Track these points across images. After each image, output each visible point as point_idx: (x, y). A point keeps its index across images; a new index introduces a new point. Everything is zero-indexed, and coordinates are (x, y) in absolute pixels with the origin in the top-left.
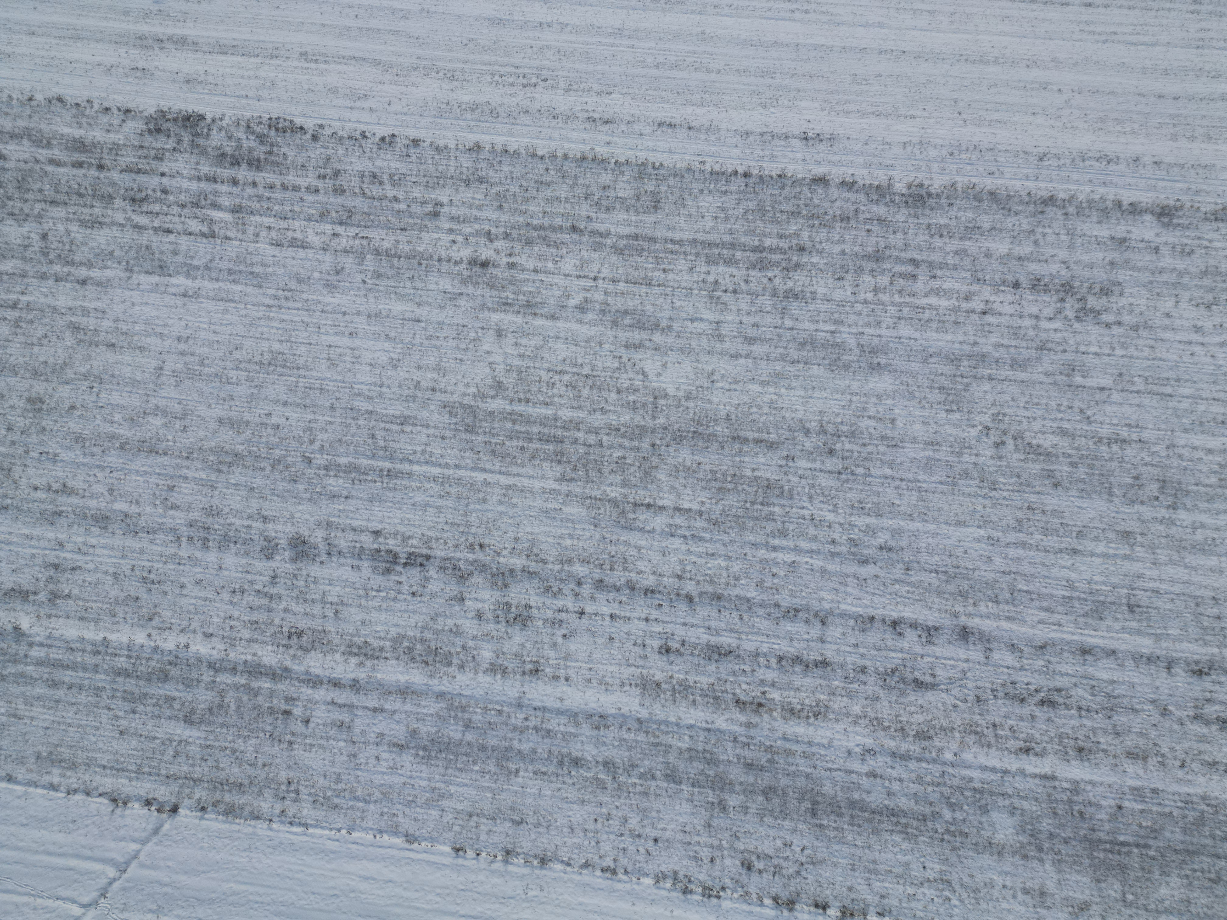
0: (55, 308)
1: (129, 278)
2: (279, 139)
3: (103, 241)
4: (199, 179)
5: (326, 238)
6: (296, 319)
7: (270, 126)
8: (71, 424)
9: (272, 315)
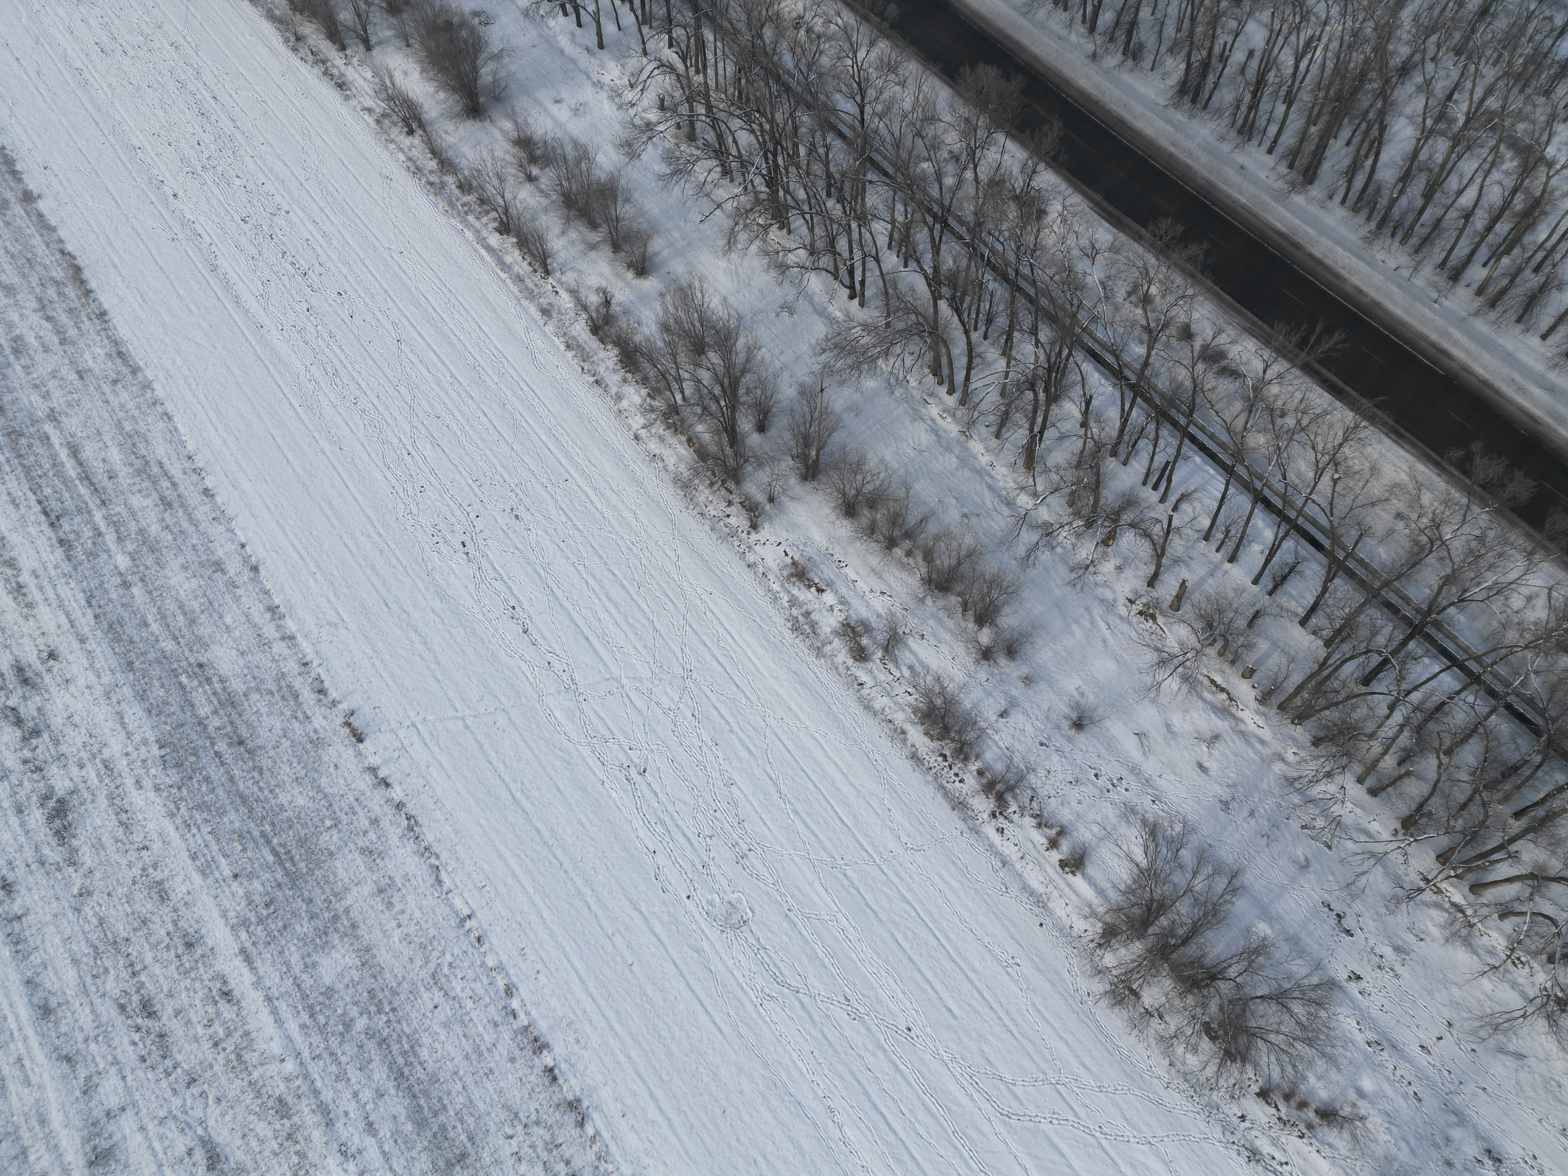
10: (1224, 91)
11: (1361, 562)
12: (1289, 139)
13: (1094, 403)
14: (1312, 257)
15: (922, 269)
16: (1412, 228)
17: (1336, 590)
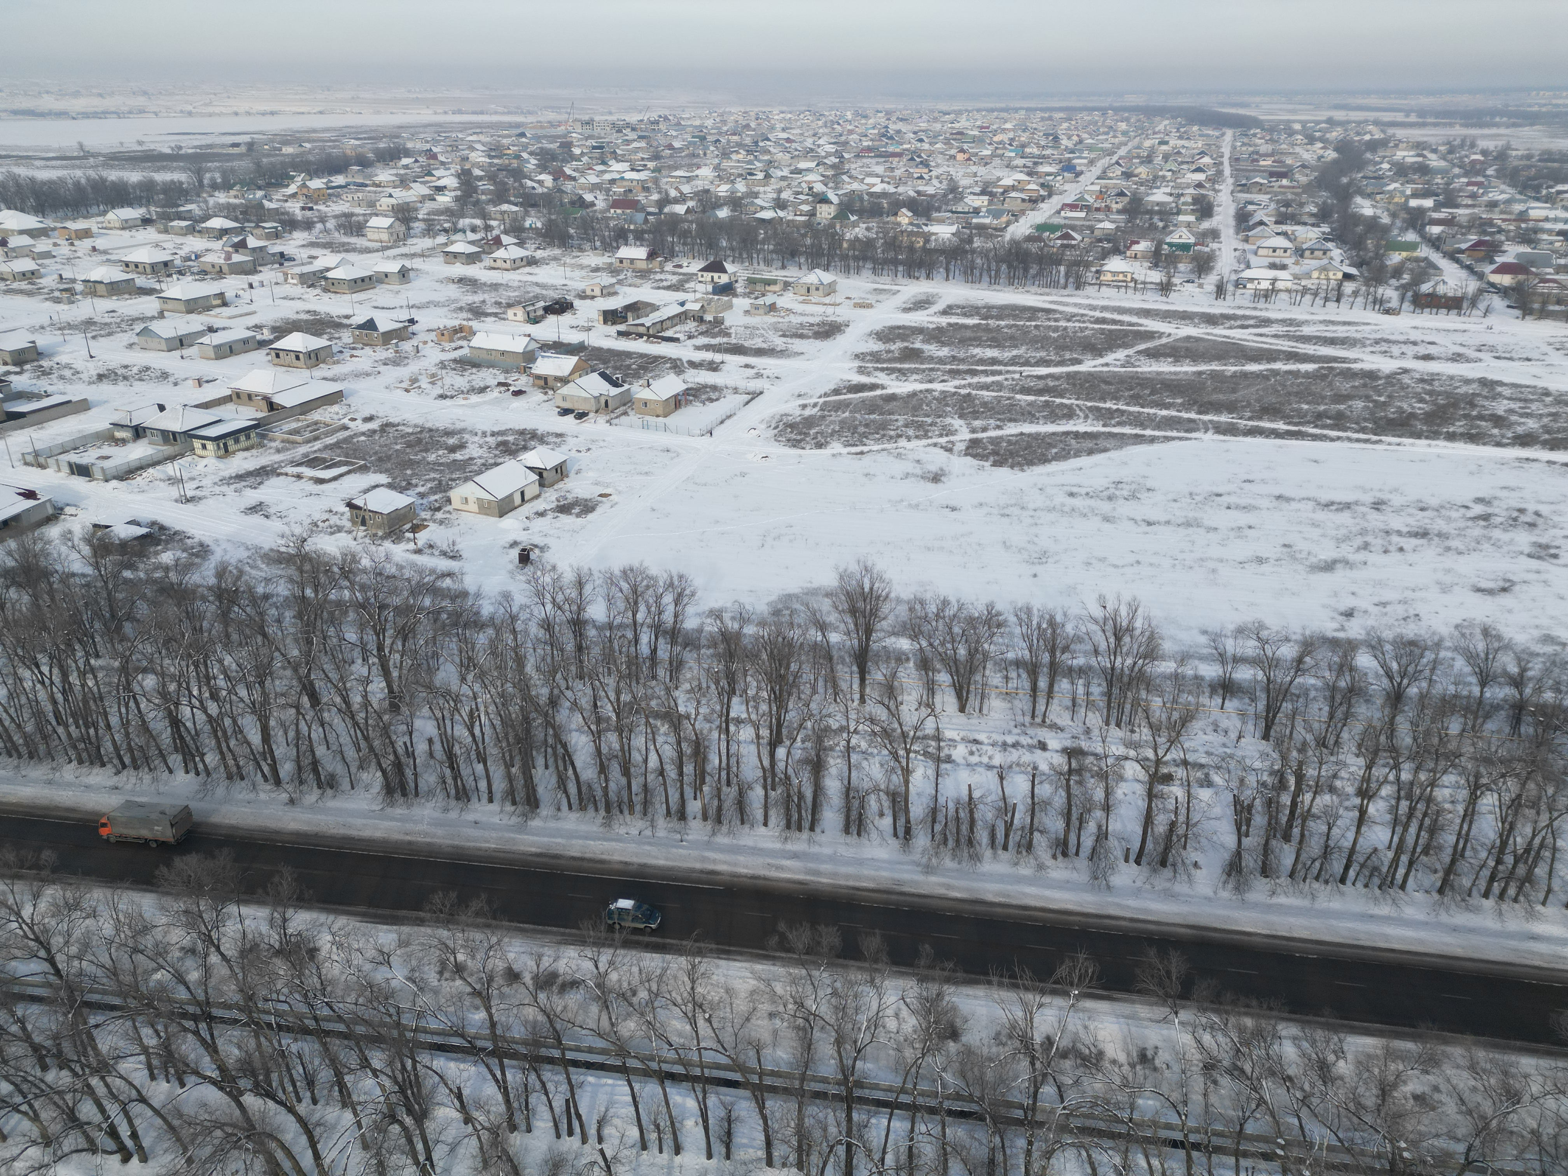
10: (426, 776)
11: (773, 1073)
12: (500, 785)
13: (466, 1092)
14: (574, 858)
15: (205, 1077)
16: (630, 800)
17: (773, 1113)
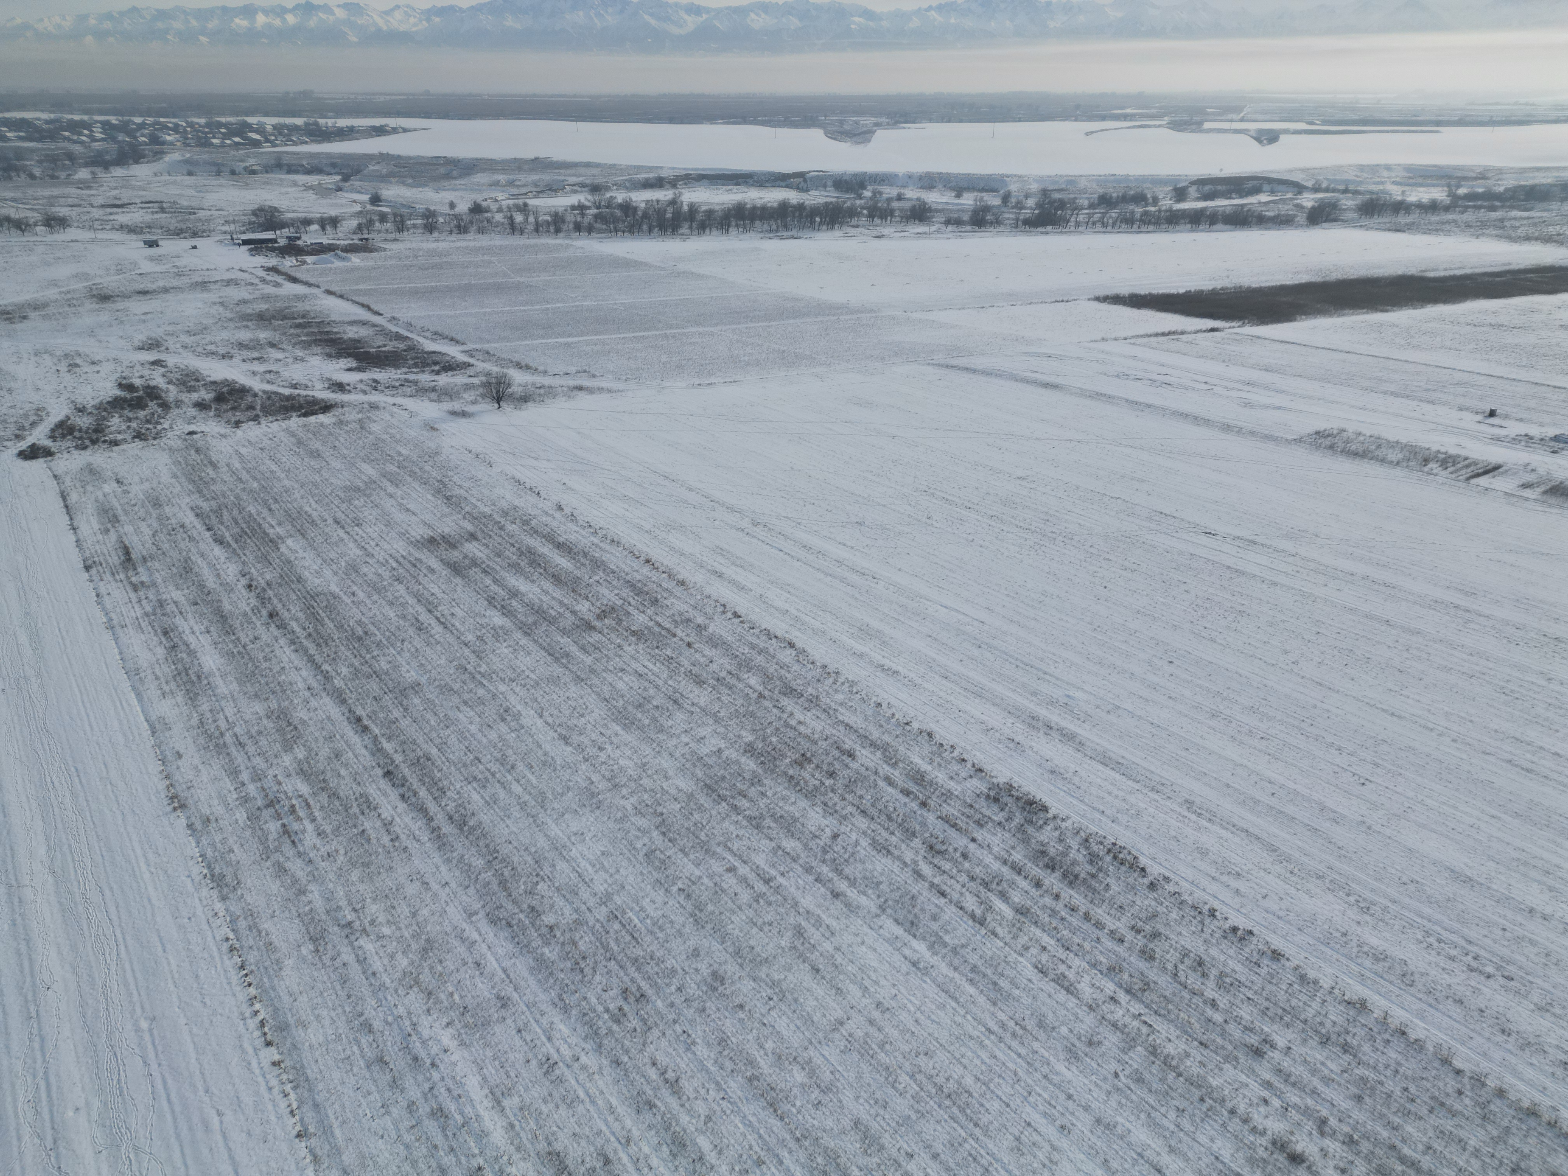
0: (796, 904)
1: (877, 916)
2: (1111, 868)
3: (879, 869)
4: (1005, 862)
5: (1101, 997)
6: (1011, 1065)
7: (1109, 851)
8: (728, 1022)
9: (987, 1042)
